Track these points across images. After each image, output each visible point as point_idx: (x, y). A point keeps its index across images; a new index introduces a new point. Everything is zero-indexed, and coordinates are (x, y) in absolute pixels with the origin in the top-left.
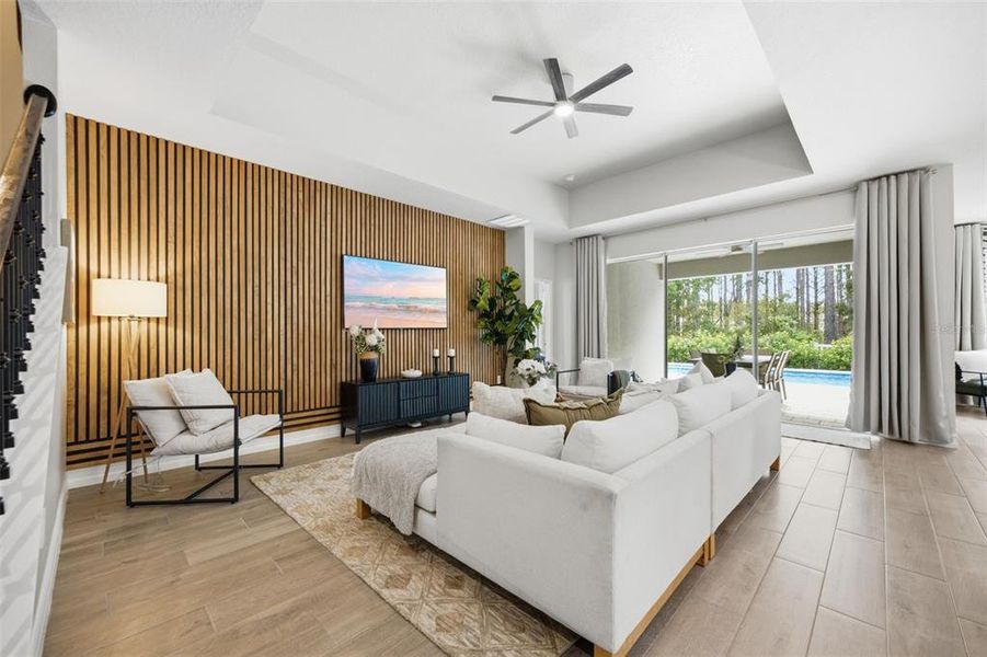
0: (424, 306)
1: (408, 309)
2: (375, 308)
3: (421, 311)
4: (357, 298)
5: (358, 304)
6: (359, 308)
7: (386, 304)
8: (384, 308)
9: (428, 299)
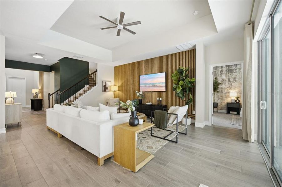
0: (159, 85)
1: (154, 86)
2: (147, 86)
3: (158, 86)
4: (143, 84)
5: (143, 85)
6: (143, 86)
7: (149, 85)
8: (148, 86)
9: (160, 83)
